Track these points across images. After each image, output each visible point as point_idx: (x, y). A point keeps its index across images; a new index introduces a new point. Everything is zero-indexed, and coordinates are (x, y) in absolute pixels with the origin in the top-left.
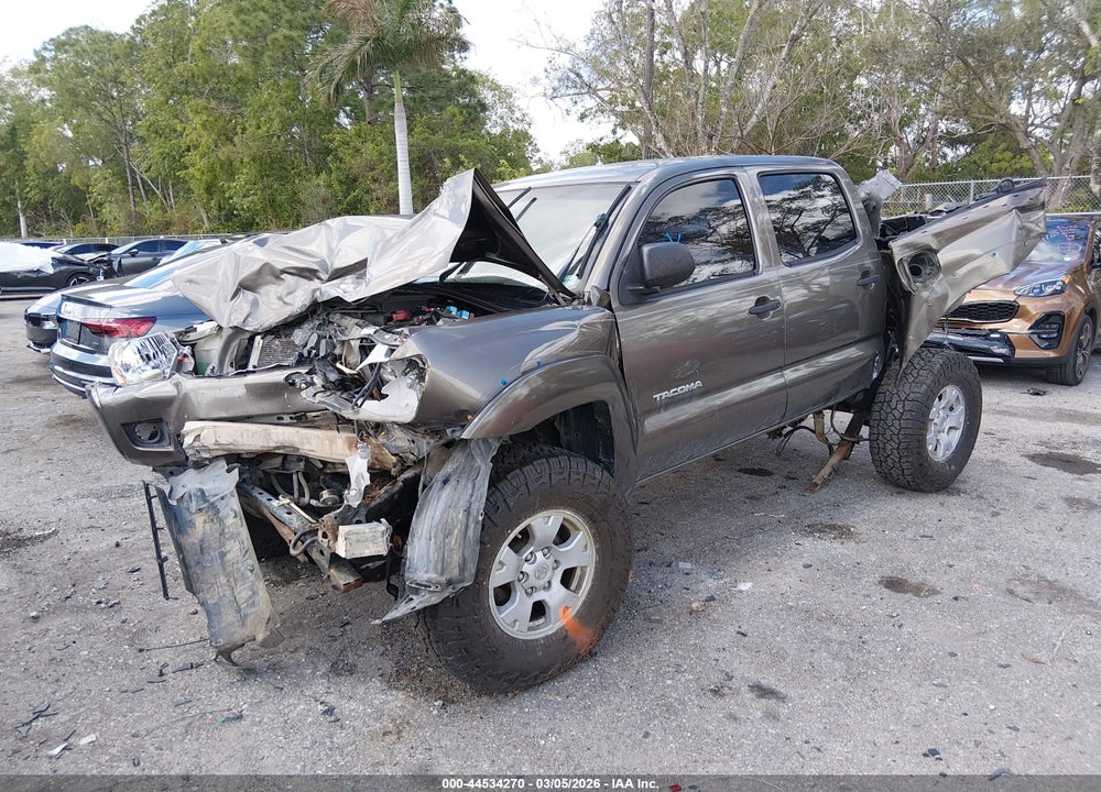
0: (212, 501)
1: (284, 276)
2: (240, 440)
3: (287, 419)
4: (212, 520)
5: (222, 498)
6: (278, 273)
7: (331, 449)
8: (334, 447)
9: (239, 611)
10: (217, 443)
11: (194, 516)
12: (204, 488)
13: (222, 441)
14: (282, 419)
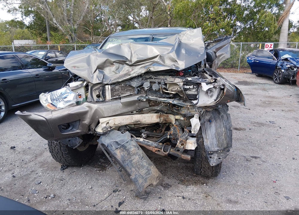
0: (122, 144)
1: (114, 64)
2: (122, 122)
3: (135, 112)
4: (123, 151)
5: (127, 142)
6: (112, 62)
7: (151, 120)
8: (152, 119)
9: (143, 178)
10: (115, 124)
11: (115, 151)
12: (117, 141)
13: (116, 123)
14: (133, 112)
